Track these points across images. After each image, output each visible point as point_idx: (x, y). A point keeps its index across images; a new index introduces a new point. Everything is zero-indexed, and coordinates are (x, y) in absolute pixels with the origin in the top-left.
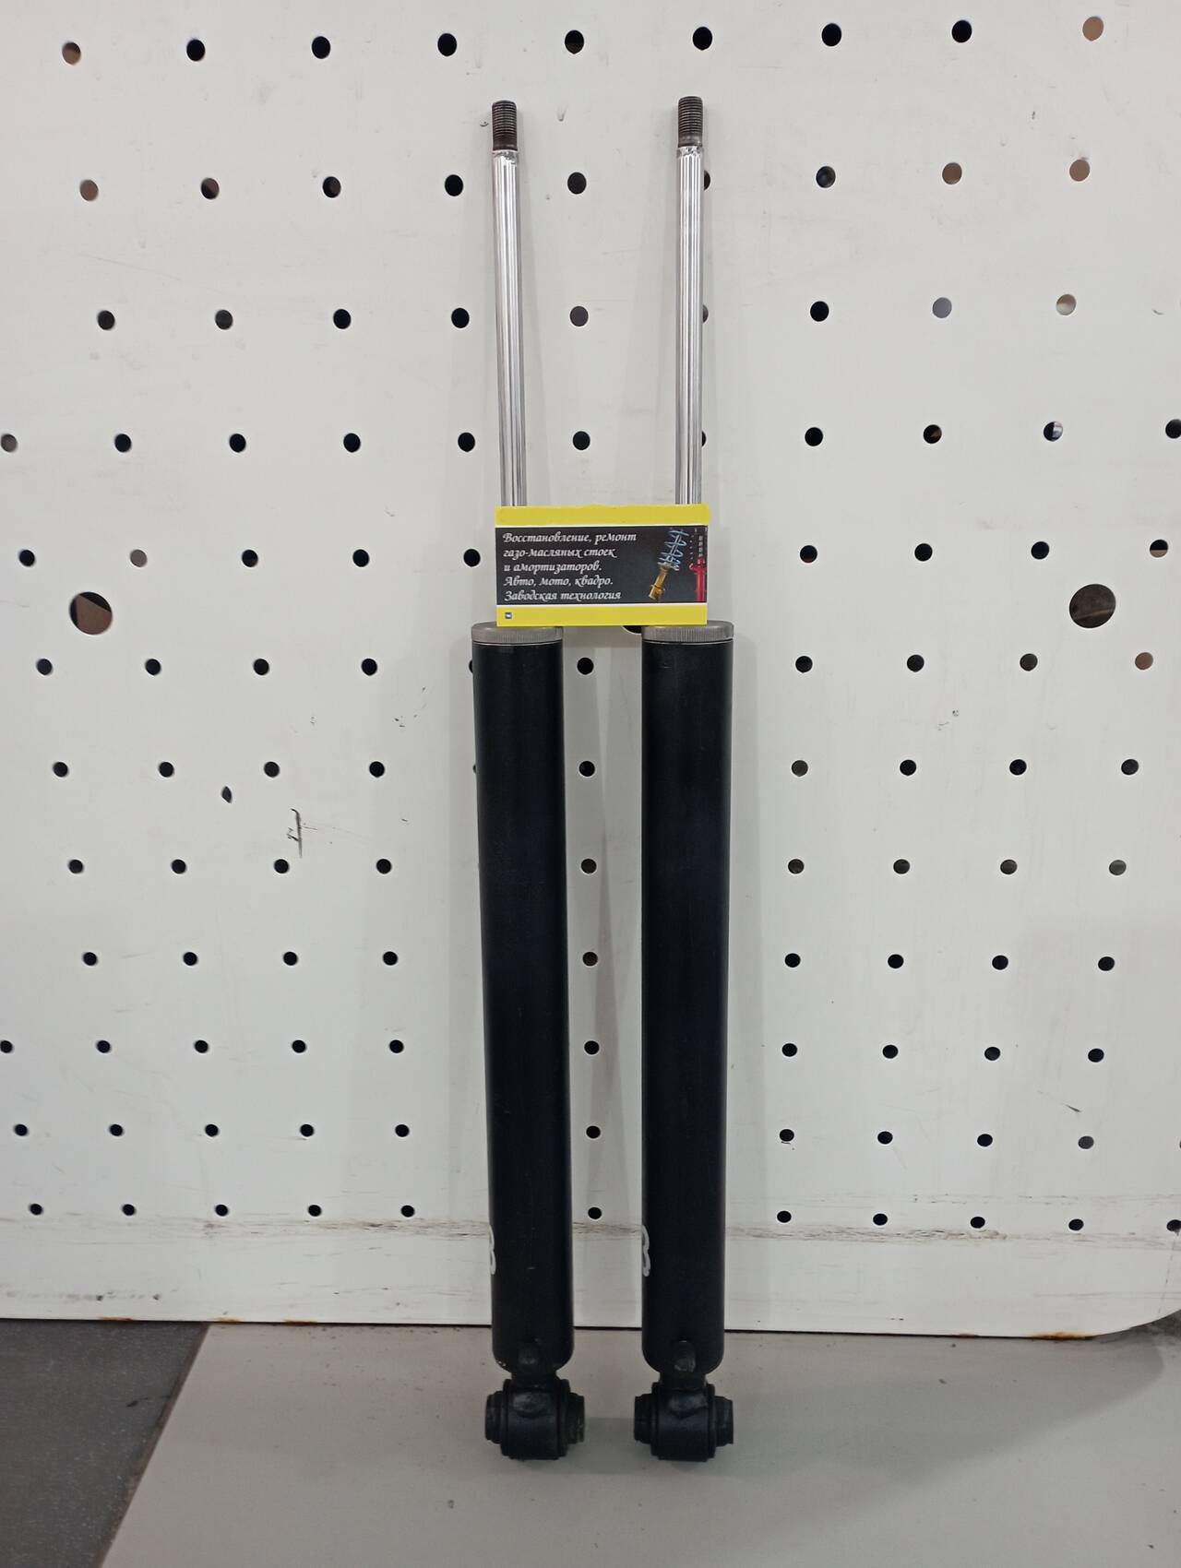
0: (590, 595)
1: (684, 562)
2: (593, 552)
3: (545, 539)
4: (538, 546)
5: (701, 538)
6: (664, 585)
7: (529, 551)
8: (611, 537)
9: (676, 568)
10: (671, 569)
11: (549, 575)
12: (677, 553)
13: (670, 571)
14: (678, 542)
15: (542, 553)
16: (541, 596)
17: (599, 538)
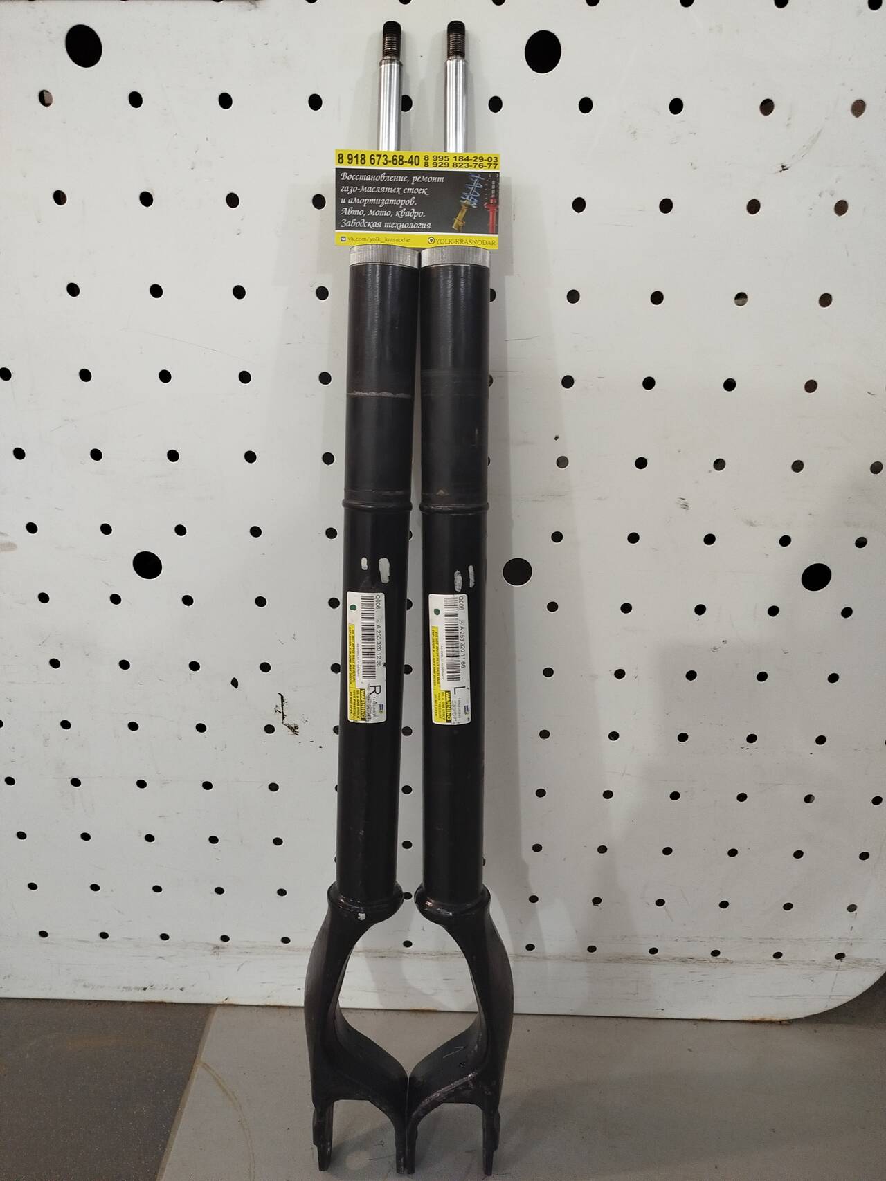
0: (408, 224)
1: (481, 201)
2: (410, 190)
3: (373, 178)
4: (368, 184)
5: (493, 182)
6: (464, 219)
7: (361, 188)
8: (425, 179)
9: (474, 205)
11: (376, 208)
12: (475, 194)
13: (470, 207)
14: (476, 185)
15: (371, 190)
16: (369, 225)
17: (416, 179)
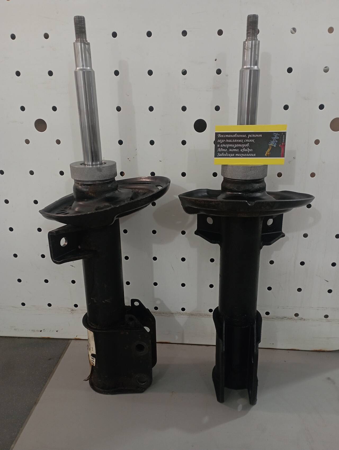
0: (245, 154)
1: (278, 144)
2: (247, 140)
3: (231, 136)
4: (229, 138)
5: (284, 136)
6: (270, 151)
7: (226, 140)
8: (253, 136)
9: (275, 146)
10: (273, 146)
11: (232, 148)
12: (275, 141)
13: (273, 147)
14: (276, 137)
15: (230, 141)
16: (229, 155)
17: (249, 136)
